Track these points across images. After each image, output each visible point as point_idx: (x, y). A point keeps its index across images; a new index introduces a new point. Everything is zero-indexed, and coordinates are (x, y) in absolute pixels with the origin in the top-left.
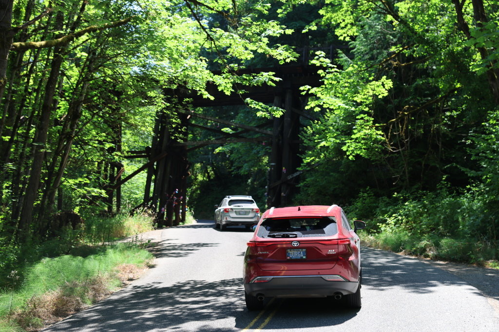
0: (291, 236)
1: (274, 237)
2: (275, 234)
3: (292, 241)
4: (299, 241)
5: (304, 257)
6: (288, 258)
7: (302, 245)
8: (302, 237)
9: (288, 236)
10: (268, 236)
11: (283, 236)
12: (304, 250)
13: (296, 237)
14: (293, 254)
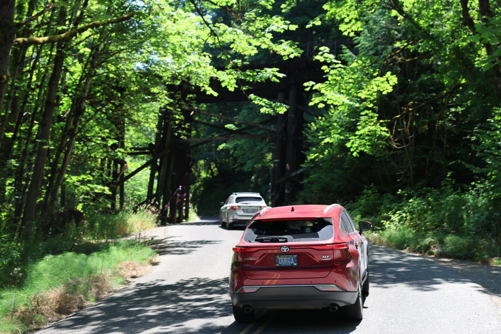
0: (280, 240)
1: (262, 241)
2: (263, 238)
3: (281, 246)
4: (289, 246)
5: (295, 264)
6: (277, 265)
7: (292, 251)
8: (293, 241)
9: (277, 241)
10: (256, 240)
11: (272, 241)
12: (295, 256)
13: (286, 241)
14: (283, 261)
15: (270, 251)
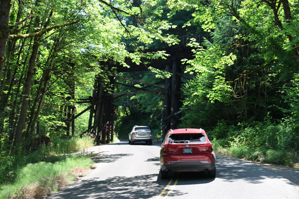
0: (185, 142)
1: (176, 142)
2: (177, 141)
3: (186, 145)
4: (189, 145)
5: (191, 152)
6: (184, 153)
7: (190, 147)
8: (190, 143)
9: (183, 143)
10: (174, 142)
11: (181, 142)
12: (191, 149)
13: (187, 143)
14: (186, 151)
15: (180, 147)
